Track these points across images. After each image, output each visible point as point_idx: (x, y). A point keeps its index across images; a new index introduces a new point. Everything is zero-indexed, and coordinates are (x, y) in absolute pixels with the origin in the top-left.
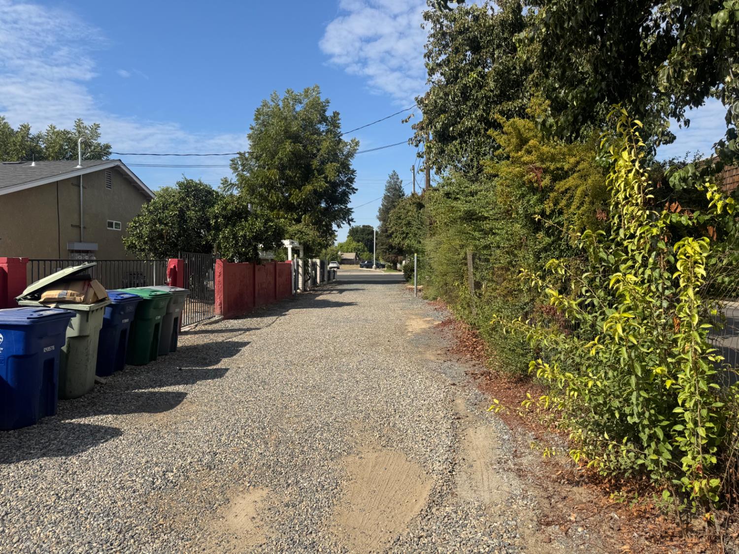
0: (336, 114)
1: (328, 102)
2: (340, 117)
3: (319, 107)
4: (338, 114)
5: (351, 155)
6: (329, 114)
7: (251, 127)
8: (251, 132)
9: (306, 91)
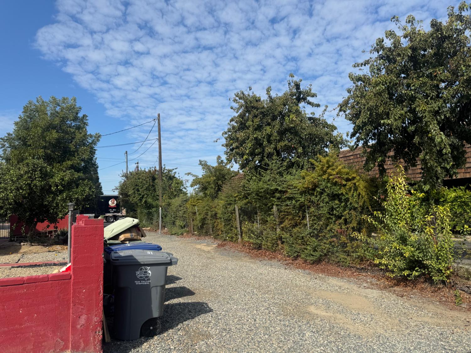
0: (85, 116)
1: (80, 109)
2: (87, 118)
3: (73, 111)
4: (87, 116)
5: (94, 143)
6: (80, 115)
7: (20, 117)
8: (18, 120)
9: (64, 99)
